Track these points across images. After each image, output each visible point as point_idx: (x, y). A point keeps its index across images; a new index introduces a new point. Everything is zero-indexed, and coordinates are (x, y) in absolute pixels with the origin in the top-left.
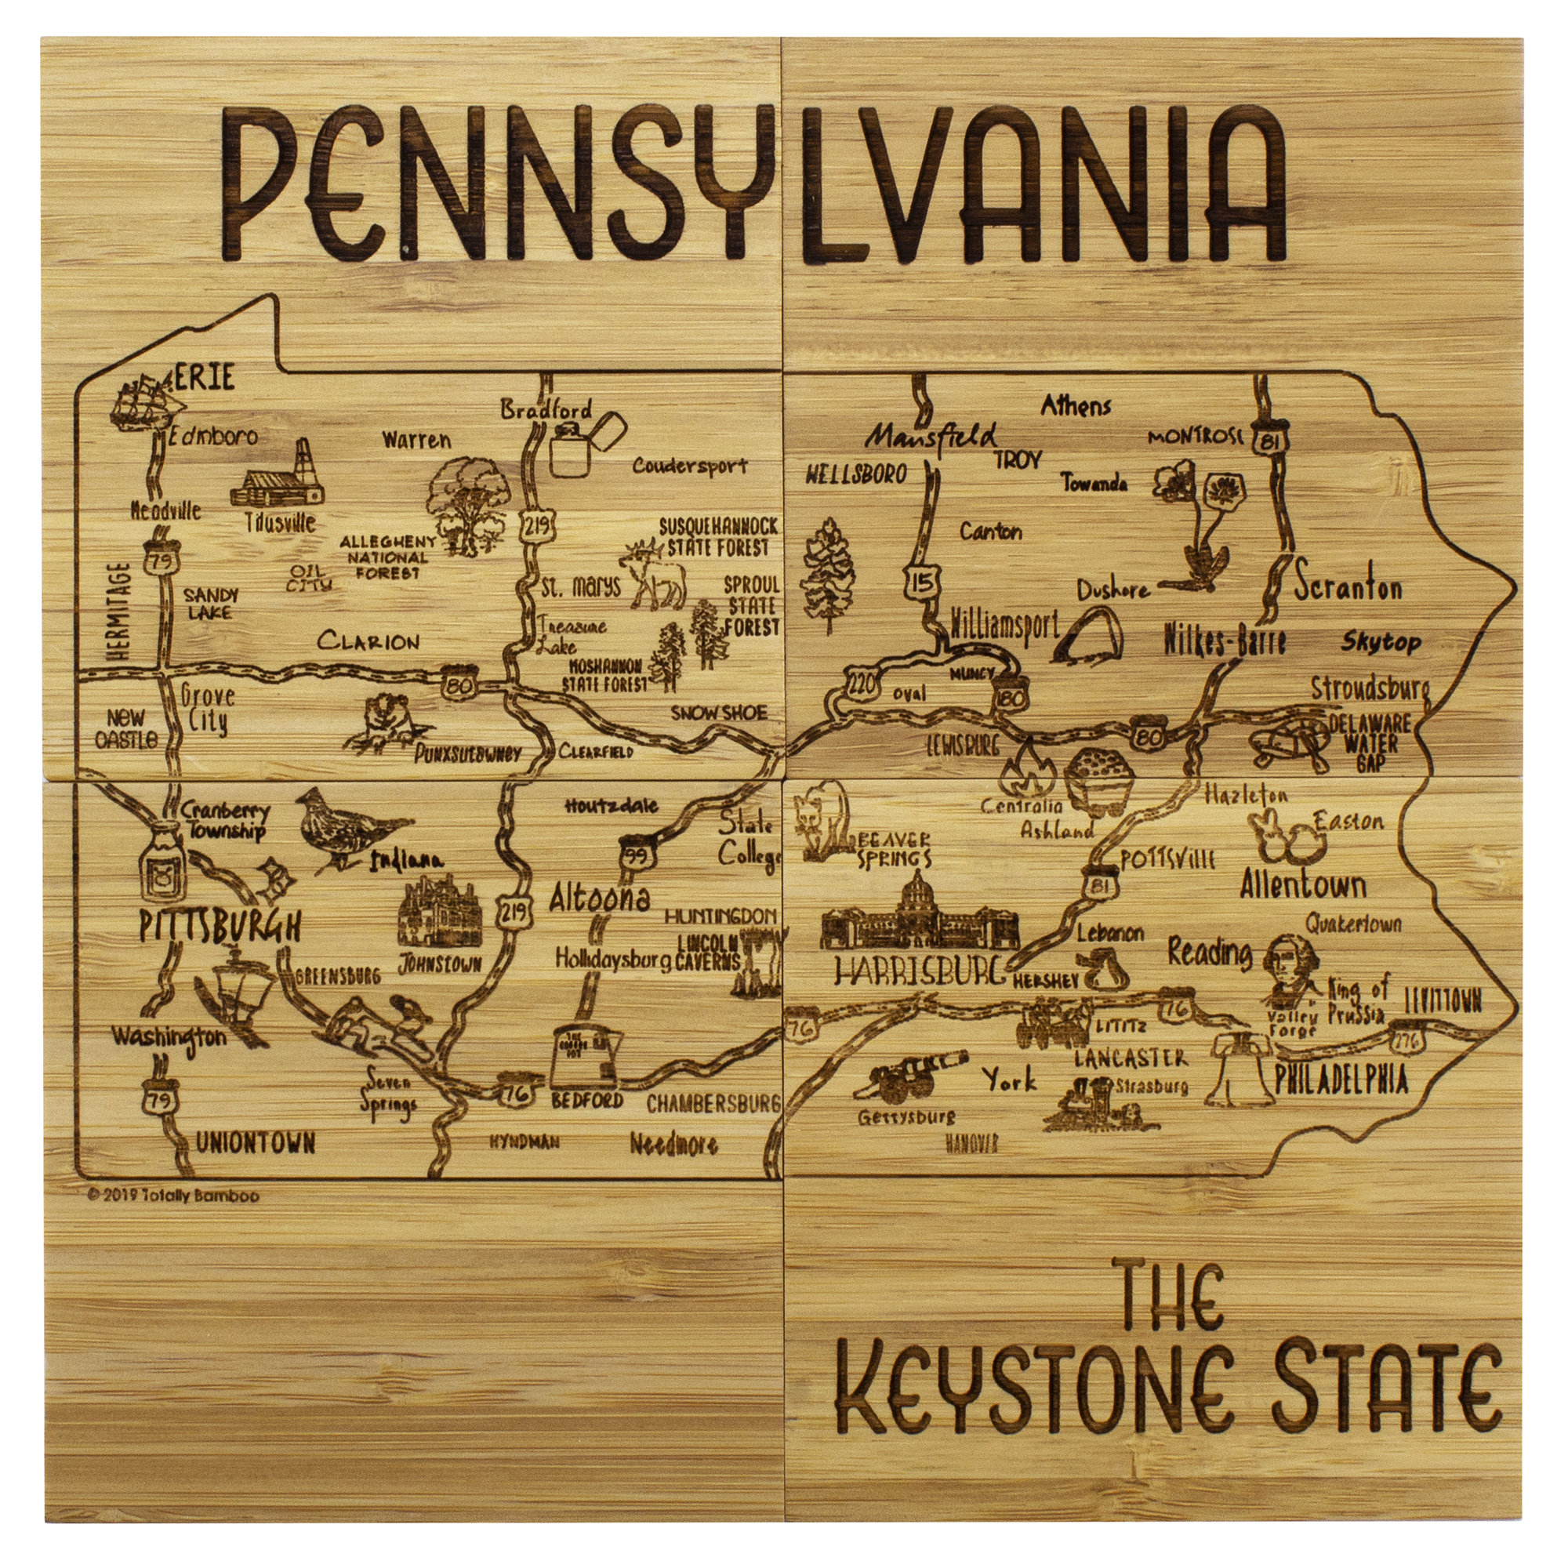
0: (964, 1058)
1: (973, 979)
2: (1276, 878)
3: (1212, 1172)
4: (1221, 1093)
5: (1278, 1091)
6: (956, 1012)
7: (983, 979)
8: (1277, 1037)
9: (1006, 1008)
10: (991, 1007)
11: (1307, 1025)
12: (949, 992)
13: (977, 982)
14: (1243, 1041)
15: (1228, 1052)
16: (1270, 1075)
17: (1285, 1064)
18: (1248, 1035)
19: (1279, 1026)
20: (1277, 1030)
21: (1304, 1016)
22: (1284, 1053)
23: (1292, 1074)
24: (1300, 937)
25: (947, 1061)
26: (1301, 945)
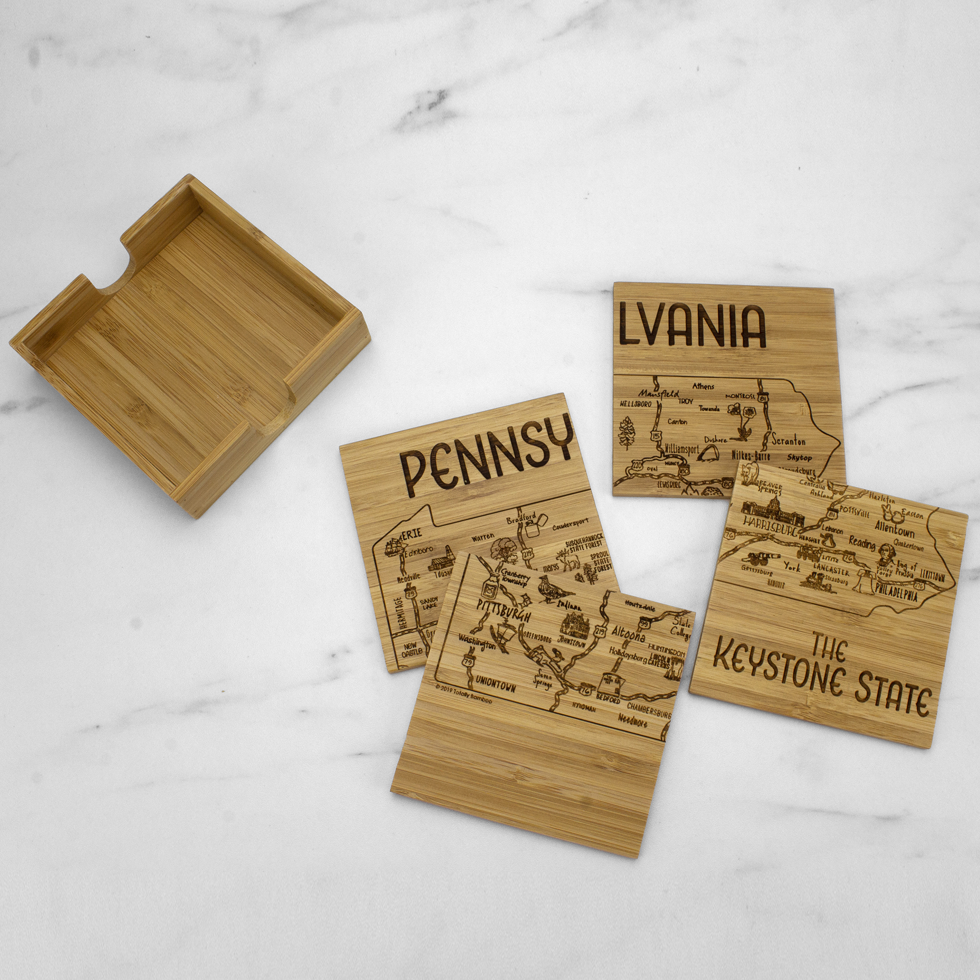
0: (779, 556)
1: (787, 533)
2: (887, 526)
3: (850, 611)
4: (858, 588)
5: (876, 591)
6: (779, 542)
7: (790, 534)
8: (878, 574)
9: (795, 544)
10: (791, 543)
11: (889, 573)
12: (778, 535)
13: (788, 534)
14: (868, 573)
15: (863, 575)
16: (874, 586)
17: (880, 584)
18: (870, 572)
19: (880, 571)
20: (879, 572)
21: (888, 570)
22: (880, 580)
23: (881, 587)
24: (891, 546)
25: (774, 556)
26: (891, 548)
